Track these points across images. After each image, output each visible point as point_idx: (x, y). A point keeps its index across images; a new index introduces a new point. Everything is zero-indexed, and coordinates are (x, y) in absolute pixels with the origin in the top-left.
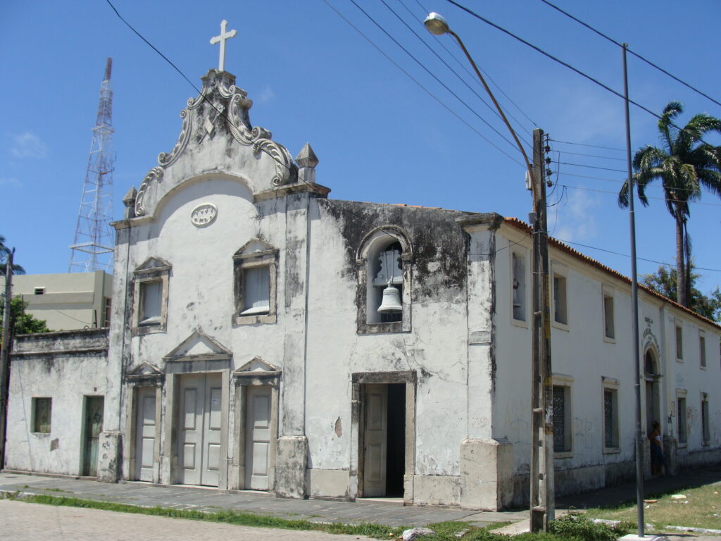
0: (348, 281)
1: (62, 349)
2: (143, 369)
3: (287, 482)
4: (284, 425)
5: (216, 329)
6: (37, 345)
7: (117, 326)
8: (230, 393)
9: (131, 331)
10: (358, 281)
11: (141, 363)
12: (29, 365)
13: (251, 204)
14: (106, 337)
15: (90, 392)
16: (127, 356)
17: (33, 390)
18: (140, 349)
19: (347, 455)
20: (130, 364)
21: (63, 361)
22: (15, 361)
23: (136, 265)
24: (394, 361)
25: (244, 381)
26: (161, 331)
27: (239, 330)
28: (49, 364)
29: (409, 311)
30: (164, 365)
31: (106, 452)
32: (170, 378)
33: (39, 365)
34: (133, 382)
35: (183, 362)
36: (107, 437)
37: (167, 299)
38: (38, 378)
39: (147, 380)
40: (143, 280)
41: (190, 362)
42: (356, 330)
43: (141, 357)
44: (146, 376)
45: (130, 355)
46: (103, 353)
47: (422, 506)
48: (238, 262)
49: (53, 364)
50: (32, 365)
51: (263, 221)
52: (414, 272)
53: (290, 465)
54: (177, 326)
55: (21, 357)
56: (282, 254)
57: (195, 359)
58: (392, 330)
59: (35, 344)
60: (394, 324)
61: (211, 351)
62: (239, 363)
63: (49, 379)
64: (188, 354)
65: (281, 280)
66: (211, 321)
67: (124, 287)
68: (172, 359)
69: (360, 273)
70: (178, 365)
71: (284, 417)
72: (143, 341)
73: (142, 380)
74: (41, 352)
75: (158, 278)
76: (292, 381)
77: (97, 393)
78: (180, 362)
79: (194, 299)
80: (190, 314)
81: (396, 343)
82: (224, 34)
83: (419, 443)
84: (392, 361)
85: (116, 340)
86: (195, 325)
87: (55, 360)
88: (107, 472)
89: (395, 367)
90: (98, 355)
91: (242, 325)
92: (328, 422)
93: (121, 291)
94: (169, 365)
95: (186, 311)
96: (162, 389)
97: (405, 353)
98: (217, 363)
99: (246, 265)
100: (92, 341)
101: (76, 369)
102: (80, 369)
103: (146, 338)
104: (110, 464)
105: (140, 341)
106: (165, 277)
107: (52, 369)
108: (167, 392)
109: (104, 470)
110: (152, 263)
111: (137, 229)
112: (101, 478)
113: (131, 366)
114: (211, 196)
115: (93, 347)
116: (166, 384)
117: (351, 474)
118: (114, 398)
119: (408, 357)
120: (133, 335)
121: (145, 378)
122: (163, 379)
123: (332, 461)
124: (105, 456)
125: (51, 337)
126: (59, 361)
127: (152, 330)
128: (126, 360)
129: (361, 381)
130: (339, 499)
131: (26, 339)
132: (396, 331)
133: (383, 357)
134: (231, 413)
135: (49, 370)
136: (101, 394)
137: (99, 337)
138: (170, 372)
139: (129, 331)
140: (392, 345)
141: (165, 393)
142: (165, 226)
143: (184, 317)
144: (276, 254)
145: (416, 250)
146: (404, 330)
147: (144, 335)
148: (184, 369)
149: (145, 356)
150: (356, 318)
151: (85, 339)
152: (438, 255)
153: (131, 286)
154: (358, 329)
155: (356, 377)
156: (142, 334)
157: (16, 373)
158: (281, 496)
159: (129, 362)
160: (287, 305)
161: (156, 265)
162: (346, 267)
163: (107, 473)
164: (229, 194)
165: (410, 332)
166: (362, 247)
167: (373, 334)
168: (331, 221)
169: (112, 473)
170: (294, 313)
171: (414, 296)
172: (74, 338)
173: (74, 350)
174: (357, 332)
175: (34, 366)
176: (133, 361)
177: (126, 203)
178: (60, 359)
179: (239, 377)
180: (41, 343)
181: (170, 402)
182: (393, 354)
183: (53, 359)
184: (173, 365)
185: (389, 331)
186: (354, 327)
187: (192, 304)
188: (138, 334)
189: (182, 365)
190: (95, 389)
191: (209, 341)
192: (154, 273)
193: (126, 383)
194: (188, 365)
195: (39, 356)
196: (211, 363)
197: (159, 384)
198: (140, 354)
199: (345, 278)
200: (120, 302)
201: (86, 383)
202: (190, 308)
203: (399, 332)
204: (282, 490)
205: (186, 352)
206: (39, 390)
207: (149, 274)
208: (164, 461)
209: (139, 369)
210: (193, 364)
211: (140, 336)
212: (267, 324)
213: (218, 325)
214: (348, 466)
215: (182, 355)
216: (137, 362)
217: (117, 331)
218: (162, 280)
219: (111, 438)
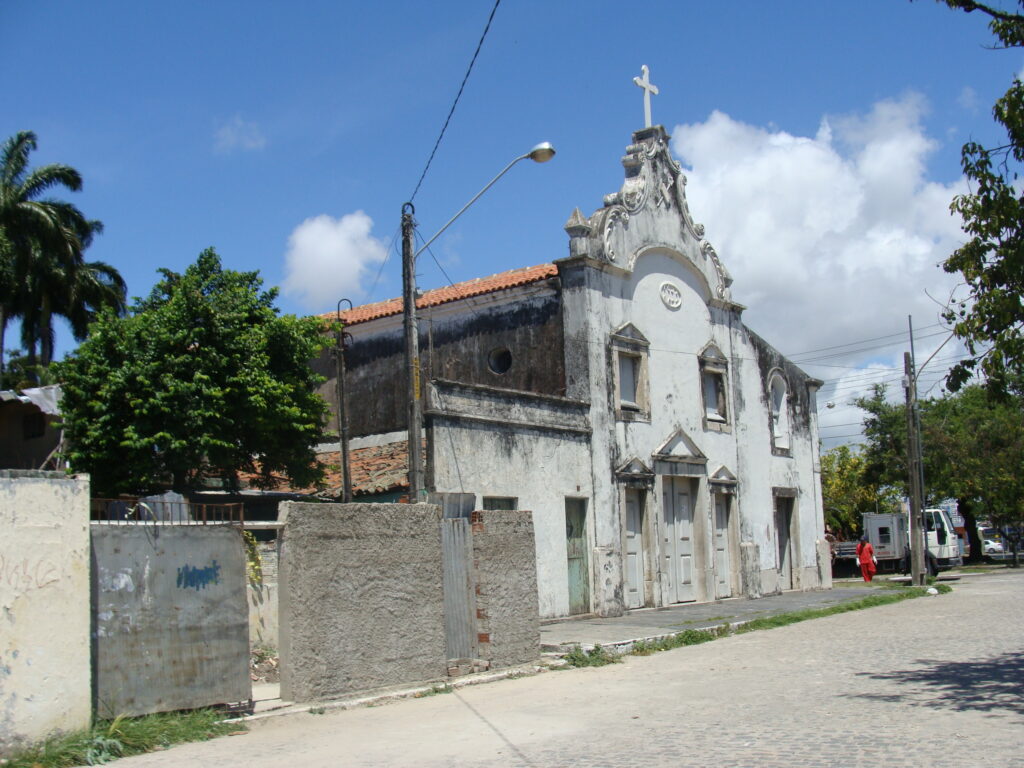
0: (764, 407)
1: (524, 420)
2: (631, 465)
3: (754, 584)
4: (742, 532)
5: (691, 429)
6: (479, 406)
7: (599, 403)
8: (705, 498)
9: (614, 412)
10: (769, 410)
11: (629, 458)
12: (472, 439)
13: (704, 304)
14: (583, 414)
15: (572, 492)
16: (613, 446)
17: (485, 483)
18: (626, 440)
19: (774, 556)
20: (617, 458)
21: (530, 440)
22: (442, 428)
23: (611, 326)
25: (715, 485)
26: (646, 420)
27: (709, 433)
28: (508, 442)
29: (792, 441)
30: (651, 463)
31: (608, 576)
32: (659, 478)
33: (490, 442)
34: (624, 481)
35: (671, 462)
36: (609, 555)
37: (648, 383)
38: (491, 464)
39: (638, 480)
40: (623, 349)
41: (676, 463)
42: (771, 450)
43: (629, 450)
44: (636, 474)
45: (616, 445)
46: (583, 438)
48: (702, 362)
49: (514, 443)
50: (477, 438)
51: (715, 327)
52: (791, 410)
54: (660, 419)
55: (455, 421)
56: (730, 366)
57: (680, 461)
59: (475, 402)
61: (690, 454)
62: (712, 470)
63: (509, 468)
64: (672, 453)
66: (687, 419)
67: (603, 352)
68: (663, 458)
69: (769, 402)
70: (665, 464)
71: (742, 525)
72: (628, 429)
73: (632, 480)
74: (489, 419)
75: (636, 353)
76: (745, 491)
77: (580, 494)
78: (667, 461)
79: (671, 391)
80: (670, 408)
81: (788, 465)
83: (801, 543)
84: (788, 479)
85: (600, 421)
86: (675, 422)
87: (517, 437)
88: (613, 602)
89: (789, 484)
90: (577, 438)
91: (711, 430)
92: (763, 529)
93: (599, 355)
94: (658, 464)
95: (665, 402)
96: (652, 493)
97: (792, 474)
98: (696, 467)
99: (709, 368)
100: (566, 416)
101: (551, 456)
102: (555, 456)
103: (631, 425)
104: (615, 591)
105: (626, 429)
106: (643, 354)
107: (514, 451)
109: (609, 601)
110: (628, 331)
111: (608, 277)
112: (607, 613)
113: (619, 461)
115: (568, 425)
116: (656, 487)
117: (778, 572)
118: (605, 502)
119: (793, 477)
120: (617, 420)
121: (636, 477)
122: (653, 481)
123: (767, 562)
124: (608, 582)
125: (503, 397)
126: (523, 439)
127: (637, 417)
128: (614, 451)
129: (777, 494)
130: (774, 594)
131: (457, 389)
132: (787, 455)
133: (784, 476)
134: (709, 521)
135: (509, 454)
136: (586, 495)
137: (574, 413)
138: (659, 472)
139: (612, 414)
140: (786, 466)
141: (655, 497)
143: (665, 409)
144: (726, 366)
145: (791, 393)
146: (790, 455)
147: (629, 422)
148: (671, 471)
149: (632, 449)
150: (770, 440)
151: (556, 411)
152: (799, 402)
153: (609, 352)
155: (774, 490)
156: (627, 422)
157: (447, 450)
158: (751, 598)
159: (616, 454)
160: (737, 419)
161: (632, 335)
162: (762, 394)
163: (613, 605)
165: (793, 457)
166: (769, 380)
167: (779, 455)
168: (752, 349)
170: (741, 427)
171: (792, 430)
172: (539, 407)
173: (542, 424)
174: (772, 452)
175: (481, 442)
176: (620, 454)
178: (526, 437)
180: (485, 403)
181: (661, 508)
182: (788, 474)
183: (513, 434)
184: (662, 464)
186: (770, 448)
187: (670, 396)
188: (623, 418)
189: (668, 464)
190: (578, 488)
191: (690, 443)
192: (633, 344)
193: (615, 482)
194: (674, 466)
195: (488, 425)
197: (650, 486)
198: (627, 446)
199: (763, 404)
200: (600, 371)
201: (566, 479)
202: (669, 400)
204: (751, 592)
205: (670, 451)
206: (494, 484)
207: (627, 344)
208: (662, 579)
209: (628, 467)
210: (679, 465)
211: (624, 421)
212: (726, 433)
213: (693, 426)
214: (775, 565)
215: (667, 454)
216: (625, 456)
217: (600, 410)
218: (641, 357)
219: (614, 556)
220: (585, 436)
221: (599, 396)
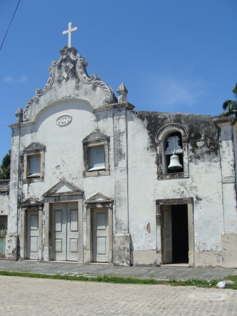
0: (151, 152)
2: (30, 201)
3: (120, 257)
4: (116, 228)
5: (73, 179)
7: (14, 179)
8: (83, 212)
9: (23, 181)
10: (157, 152)
11: (29, 198)
13: (91, 114)
14: (8, 184)
16: (21, 194)
18: (28, 190)
19: (154, 242)
20: (22, 198)
23: (24, 147)
24: (180, 193)
25: (91, 205)
26: (40, 181)
27: (87, 179)
29: (187, 167)
30: (43, 198)
31: (10, 244)
32: (47, 205)
34: (25, 208)
36: (11, 237)
37: (44, 164)
39: (33, 206)
40: (29, 154)
41: (59, 196)
42: (157, 177)
43: (29, 194)
44: (33, 204)
45: (23, 193)
46: (6, 193)
47: (199, 267)
48: (85, 143)
51: (99, 122)
52: (189, 147)
53: (122, 249)
54: (50, 178)
56: (112, 140)
57: (61, 195)
58: (178, 177)
60: (179, 174)
61: (71, 191)
62: (88, 196)
64: (57, 192)
65: (112, 152)
66: (70, 174)
67: (17, 158)
68: (48, 195)
69: (158, 148)
70: (51, 198)
71: (116, 224)
72: (30, 186)
73: (30, 206)
75: (38, 153)
76: (120, 205)
77: (3, 214)
78: (53, 196)
79: (60, 163)
80: (58, 172)
81: (180, 184)
82: (70, 30)
83: (196, 234)
84: (179, 193)
85: (14, 186)
86: (61, 177)
88: (11, 255)
89: (181, 196)
90: (3, 194)
91: (89, 176)
93: (16, 160)
94: (46, 198)
95: (55, 170)
96: (42, 211)
97: (186, 189)
98: (75, 197)
99: (90, 145)
103: (32, 184)
104: (13, 251)
105: (28, 186)
106: (42, 153)
108: (45, 212)
109: (9, 254)
110: (34, 145)
111: (24, 129)
112: (8, 259)
113: (23, 199)
114: (68, 110)
116: (44, 208)
117: (157, 252)
118: (14, 216)
119: (188, 191)
120: (24, 183)
121: (32, 205)
122: (43, 206)
123: (146, 246)
124: (9, 247)
127: (35, 180)
128: (20, 196)
129: (161, 204)
130: (151, 265)
132: (180, 177)
133: (174, 191)
134: (84, 223)
136: (6, 214)
137: (3, 185)
138: (47, 202)
139: (21, 181)
140: (178, 185)
141: (44, 213)
142: (41, 126)
143: (54, 173)
144: (108, 139)
145: (190, 135)
146: (185, 177)
147: (31, 183)
148: (55, 200)
149: (31, 194)
150: (156, 171)
152: (202, 138)
153: (22, 158)
154: (158, 177)
155: (158, 202)
156: (29, 183)
158: (116, 265)
159: (22, 197)
160: (116, 165)
161: (36, 146)
162: (150, 145)
163: (11, 256)
164: (78, 109)
165: (188, 178)
166: (159, 134)
167: (167, 179)
168: (139, 122)
169: (14, 256)
170: (120, 169)
171: (190, 159)
174: (158, 178)
176: (24, 197)
177: (17, 115)
179: (88, 203)
181: (47, 217)
182: (179, 189)
184: (49, 198)
185: (176, 178)
186: (156, 176)
187: (59, 166)
188: (27, 182)
189: (54, 198)
190: (2, 212)
191: (70, 185)
192: (35, 150)
193: (21, 208)
194: (57, 198)
196: (71, 197)
197: (40, 208)
198: (28, 193)
199: (149, 151)
200: (16, 166)
202: (58, 168)
203: (182, 178)
204: (117, 262)
205: (56, 191)
207: (32, 151)
208: (45, 248)
209: (28, 201)
210: (61, 197)
211: (28, 183)
212: (104, 175)
213: (75, 177)
214: (155, 248)
215: (53, 193)
216: (26, 197)
217: (14, 181)
218: (40, 154)
219: (13, 237)
220: (7, 193)
221: (14, 176)
